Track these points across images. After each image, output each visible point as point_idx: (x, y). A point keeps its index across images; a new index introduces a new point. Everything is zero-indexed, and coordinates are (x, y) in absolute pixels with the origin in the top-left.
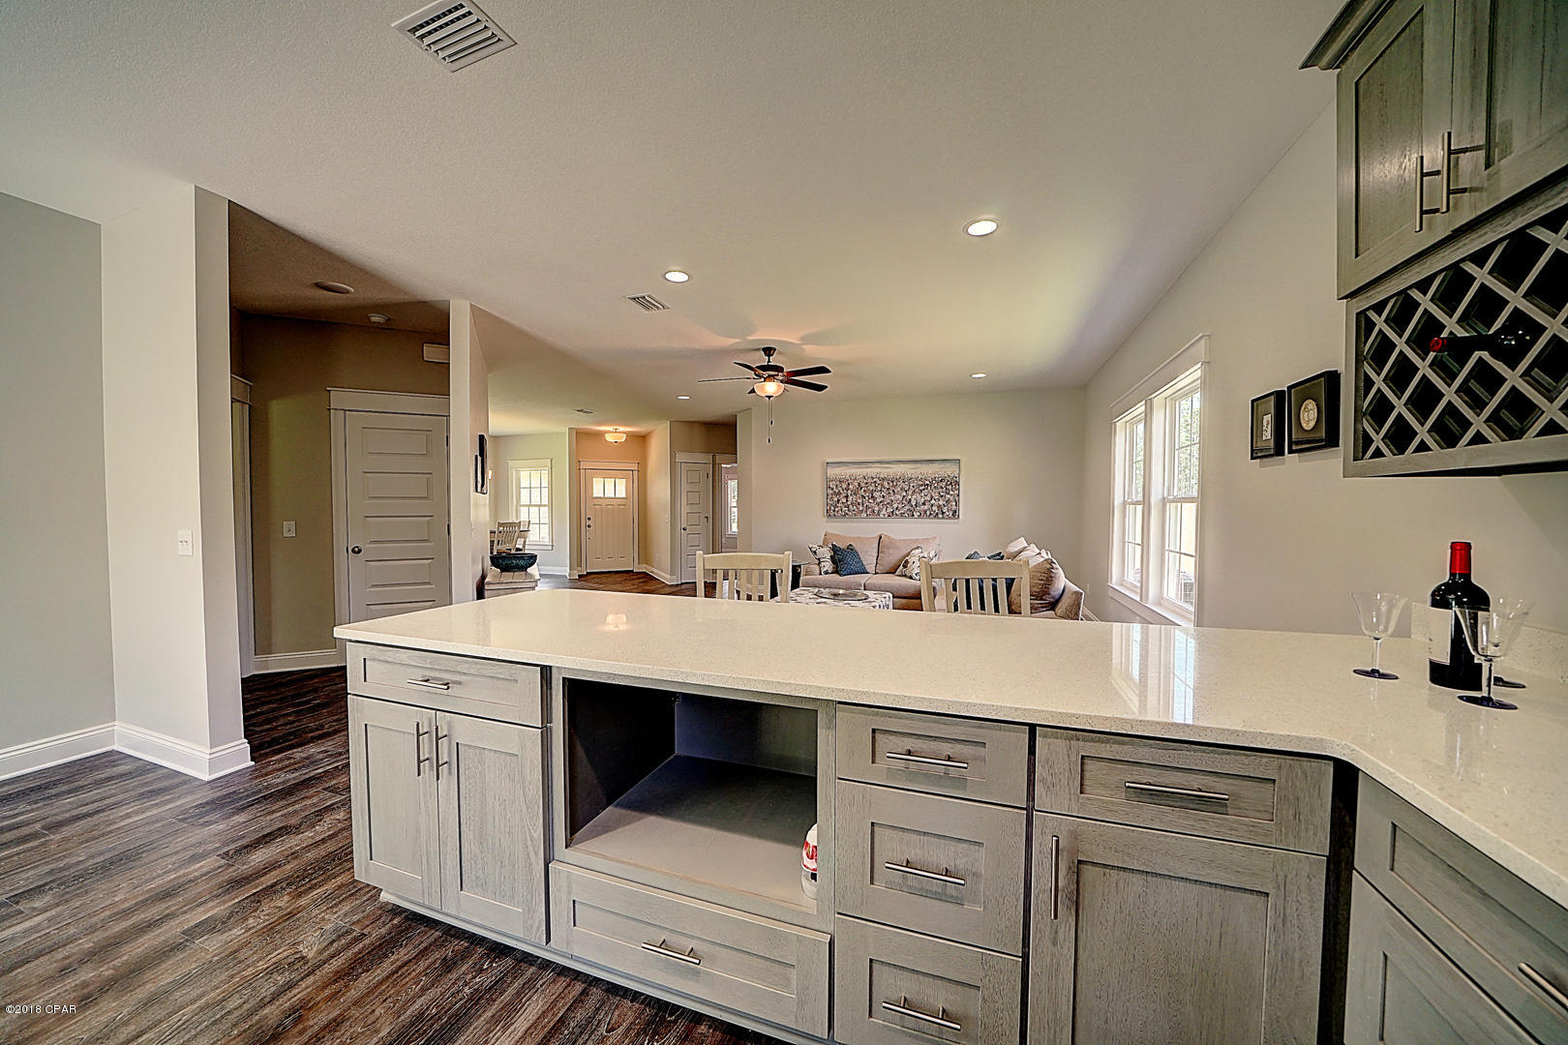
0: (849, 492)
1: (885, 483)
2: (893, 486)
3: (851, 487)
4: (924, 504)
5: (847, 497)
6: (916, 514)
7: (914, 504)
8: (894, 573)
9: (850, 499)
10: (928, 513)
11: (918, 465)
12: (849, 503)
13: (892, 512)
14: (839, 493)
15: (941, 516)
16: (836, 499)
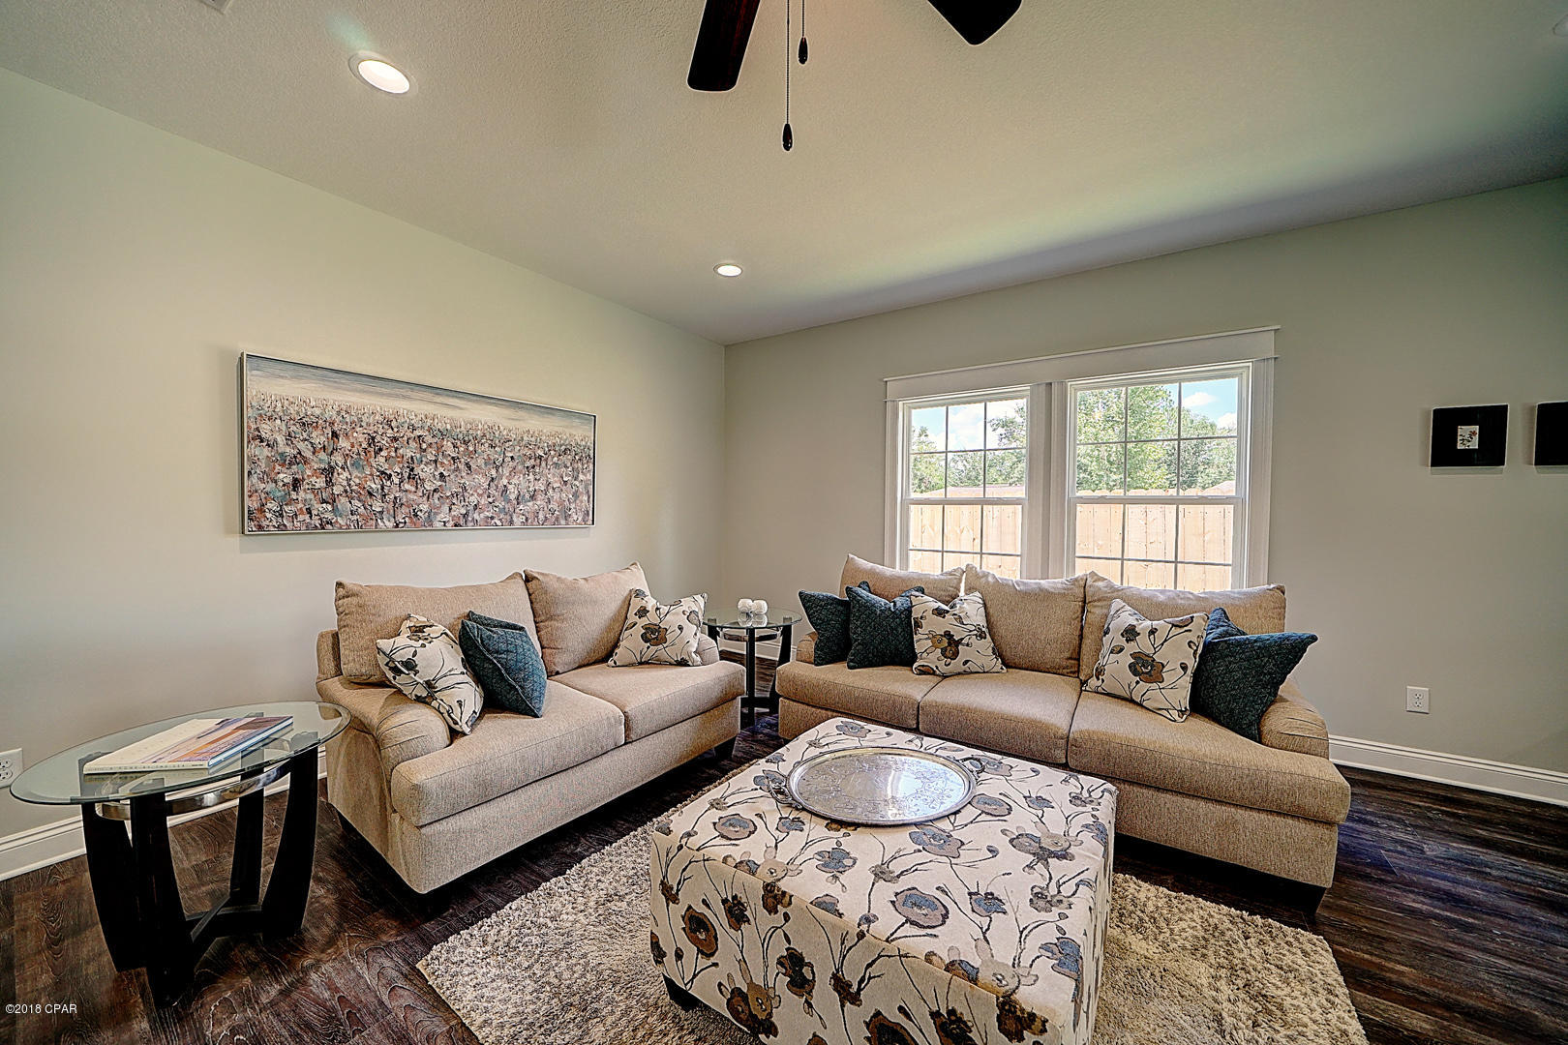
0: (338, 459)
1: (448, 445)
2: (470, 454)
3: (343, 443)
4: (533, 497)
5: (329, 472)
6: (518, 520)
7: (512, 497)
8: (604, 660)
9: (341, 477)
10: (541, 516)
11: (521, 413)
12: (337, 490)
13: (465, 516)
14: (299, 459)
15: (563, 522)
16: (285, 477)
